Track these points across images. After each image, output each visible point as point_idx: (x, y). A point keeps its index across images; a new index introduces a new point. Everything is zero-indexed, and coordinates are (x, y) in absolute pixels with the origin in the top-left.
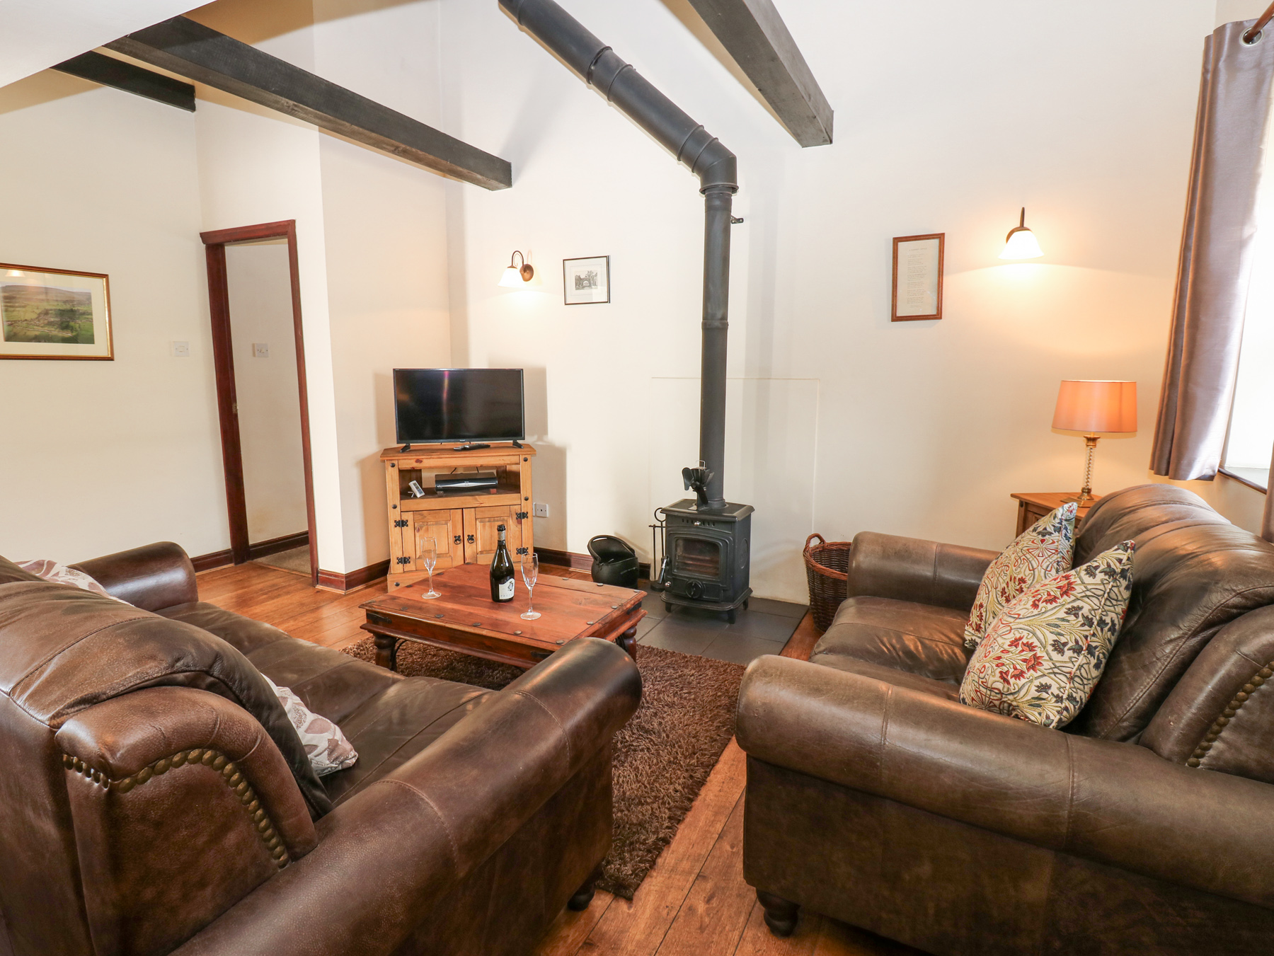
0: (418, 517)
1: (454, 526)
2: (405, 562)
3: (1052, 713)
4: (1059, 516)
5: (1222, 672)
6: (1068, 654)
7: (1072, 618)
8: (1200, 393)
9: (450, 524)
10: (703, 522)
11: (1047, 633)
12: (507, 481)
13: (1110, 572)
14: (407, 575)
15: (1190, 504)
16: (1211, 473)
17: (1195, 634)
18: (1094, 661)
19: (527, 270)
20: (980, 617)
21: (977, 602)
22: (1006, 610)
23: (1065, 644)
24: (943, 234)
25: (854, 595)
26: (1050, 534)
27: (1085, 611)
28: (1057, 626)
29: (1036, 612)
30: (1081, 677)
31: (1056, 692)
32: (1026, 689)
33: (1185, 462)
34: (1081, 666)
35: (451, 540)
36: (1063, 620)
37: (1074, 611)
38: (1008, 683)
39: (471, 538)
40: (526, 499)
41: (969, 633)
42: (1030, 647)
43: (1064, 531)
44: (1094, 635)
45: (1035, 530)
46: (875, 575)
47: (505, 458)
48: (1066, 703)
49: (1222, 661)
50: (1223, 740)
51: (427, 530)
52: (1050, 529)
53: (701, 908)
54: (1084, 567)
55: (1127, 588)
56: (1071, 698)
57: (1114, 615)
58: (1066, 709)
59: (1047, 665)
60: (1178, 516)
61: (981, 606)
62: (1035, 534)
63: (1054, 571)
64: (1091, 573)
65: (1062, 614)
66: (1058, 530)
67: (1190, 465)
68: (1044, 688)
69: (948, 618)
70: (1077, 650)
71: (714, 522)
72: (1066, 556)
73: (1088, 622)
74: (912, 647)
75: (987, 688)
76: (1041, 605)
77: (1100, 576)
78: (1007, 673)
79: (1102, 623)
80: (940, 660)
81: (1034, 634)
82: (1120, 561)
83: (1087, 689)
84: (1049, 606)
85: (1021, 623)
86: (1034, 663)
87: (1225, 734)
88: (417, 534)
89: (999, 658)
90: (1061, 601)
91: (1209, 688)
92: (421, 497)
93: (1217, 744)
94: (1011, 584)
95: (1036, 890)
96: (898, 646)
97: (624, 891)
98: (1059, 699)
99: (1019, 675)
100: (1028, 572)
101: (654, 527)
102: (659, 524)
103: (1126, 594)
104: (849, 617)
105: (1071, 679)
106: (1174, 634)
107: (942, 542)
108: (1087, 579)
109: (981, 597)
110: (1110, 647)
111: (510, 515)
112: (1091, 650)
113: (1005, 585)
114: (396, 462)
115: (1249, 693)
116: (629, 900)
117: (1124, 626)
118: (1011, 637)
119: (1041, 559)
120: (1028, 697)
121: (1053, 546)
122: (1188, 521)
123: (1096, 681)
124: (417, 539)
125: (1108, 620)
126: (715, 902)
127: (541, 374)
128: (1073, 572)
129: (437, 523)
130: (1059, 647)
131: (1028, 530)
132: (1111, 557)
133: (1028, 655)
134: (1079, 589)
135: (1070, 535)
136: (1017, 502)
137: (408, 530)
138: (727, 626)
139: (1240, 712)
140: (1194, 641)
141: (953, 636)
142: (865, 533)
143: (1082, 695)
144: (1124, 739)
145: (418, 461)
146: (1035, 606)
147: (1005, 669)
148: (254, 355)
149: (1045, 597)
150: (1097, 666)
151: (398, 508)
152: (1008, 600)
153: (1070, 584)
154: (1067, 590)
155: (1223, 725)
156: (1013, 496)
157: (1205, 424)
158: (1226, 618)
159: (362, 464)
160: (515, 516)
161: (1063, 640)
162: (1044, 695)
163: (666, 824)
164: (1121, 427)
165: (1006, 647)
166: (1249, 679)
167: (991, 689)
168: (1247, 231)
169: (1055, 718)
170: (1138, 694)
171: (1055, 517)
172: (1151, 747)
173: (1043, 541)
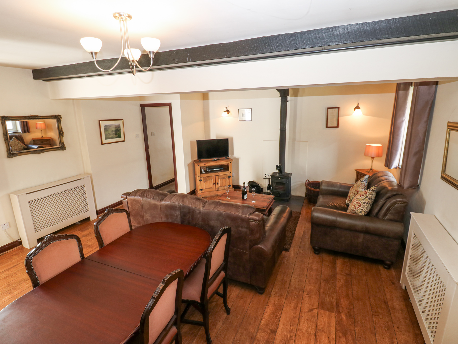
0: (205, 178)
1: (213, 180)
2: (202, 190)
3: (363, 213)
4: (365, 178)
5: (388, 206)
6: (366, 204)
7: (366, 198)
8: (394, 151)
9: (212, 180)
10: (281, 178)
11: (362, 201)
12: (226, 168)
13: (373, 191)
14: (202, 193)
15: (389, 176)
16: (396, 167)
17: (385, 200)
18: (370, 205)
19: (228, 111)
20: (349, 198)
21: (349, 195)
22: (355, 197)
23: (365, 203)
24: (339, 107)
25: (321, 195)
26: (363, 182)
27: (369, 197)
28: (364, 200)
29: (361, 197)
30: (368, 208)
31: (364, 210)
32: (359, 210)
33: (391, 165)
34: (368, 206)
35: (213, 184)
36: (365, 199)
37: (367, 197)
38: (356, 209)
39: (218, 183)
40: (231, 173)
41: (347, 202)
42: (360, 203)
43: (366, 181)
44: (370, 201)
45: (360, 181)
46: (326, 190)
47: (225, 162)
48: (365, 212)
49: (388, 204)
50: (388, 216)
51: (207, 182)
52: (363, 181)
53: (302, 252)
54: (369, 190)
55: (375, 193)
56: (366, 211)
57: (373, 198)
58: (365, 213)
59: (362, 206)
60: (386, 179)
61: (350, 196)
62: (360, 182)
63: (364, 189)
64: (370, 191)
65: (365, 198)
66: (365, 181)
67: (392, 166)
68: (362, 210)
69: (342, 199)
70: (367, 203)
71: (284, 178)
72: (366, 186)
73: (369, 199)
74: (336, 205)
75: (352, 210)
76: (362, 196)
77: (371, 191)
78: (356, 208)
79: (371, 199)
80: (342, 207)
81: (360, 201)
82: (374, 189)
83: (369, 209)
84: (363, 196)
85: (358, 199)
86: (360, 206)
87: (388, 215)
88: (205, 183)
89: (354, 205)
90: (365, 195)
91: (386, 208)
92: (204, 174)
93: (387, 216)
94: (356, 192)
95: (360, 240)
96: (333, 205)
97: (287, 250)
98: (364, 211)
99: (358, 208)
100: (359, 189)
101: (265, 179)
102: (266, 178)
103: (375, 194)
104: (321, 199)
105: (366, 208)
106: (382, 200)
107: (340, 182)
108: (369, 192)
109: (350, 194)
110: (373, 203)
111: (227, 177)
112: (369, 203)
113: (354, 192)
114: (199, 165)
115: (391, 208)
116: (289, 251)
117: (375, 199)
118: (356, 202)
119: (361, 187)
120: (359, 211)
121: (364, 184)
122: (387, 180)
123: (370, 208)
124: (205, 184)
125: (372, 198)
126: (304, 251)
127: (232, 139)
128: (367, 191)
129: (209, 180)
130: (364, 203)
131: (359, 181)
132: (373, 188)
133: (359, 204)
134: (368, 193)
135: (367, 182)
136: (356, 171)
137: (202, 182)
138: (287, 203)
139: (390, 211)
140: (385, 201)
141: (344, 202)
142: (323, 181)
143: (368, 211)
144: (374, 217)
145: (205, 164)
146: (360, 196)
147: (356, 207)
148: (152, 136)
149: (362, 195)
150: (370, 206)
151: (200, 176)
152: (355, 195)
153: (366, 193)
154: (366, 194)
155: (388, 213)
156: (355, 170)
157: (395, 158)
158: (389, 198)
159: (189, 165)
160: (228, 177)
161: (365, 202)
162: (362, 211)
163: (290, 240)
164: (379, 156)
165: (356, 203)
166: (391, 206)
167: (353, 211)
168: (404, 119)
169: (364, 214)
170: (376, 210)
171: (364, 178)
172: (378, 218)
173: (362, 183)
